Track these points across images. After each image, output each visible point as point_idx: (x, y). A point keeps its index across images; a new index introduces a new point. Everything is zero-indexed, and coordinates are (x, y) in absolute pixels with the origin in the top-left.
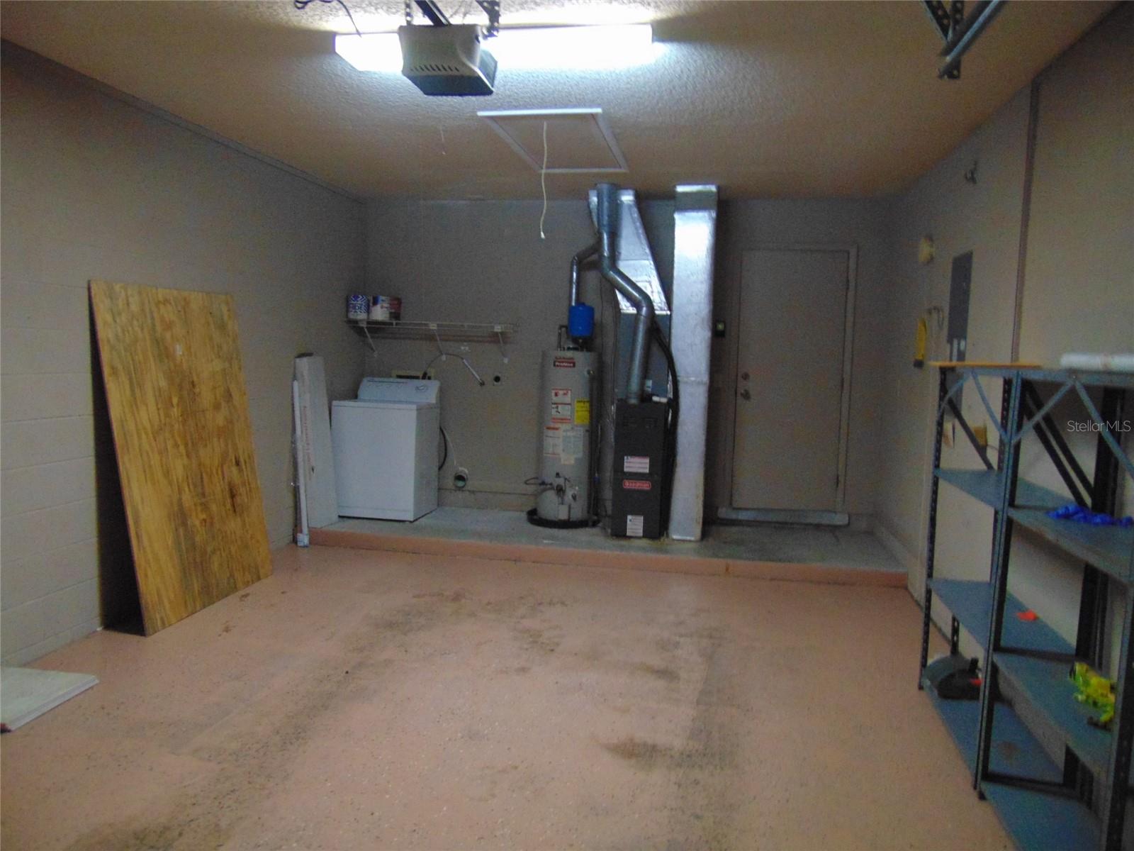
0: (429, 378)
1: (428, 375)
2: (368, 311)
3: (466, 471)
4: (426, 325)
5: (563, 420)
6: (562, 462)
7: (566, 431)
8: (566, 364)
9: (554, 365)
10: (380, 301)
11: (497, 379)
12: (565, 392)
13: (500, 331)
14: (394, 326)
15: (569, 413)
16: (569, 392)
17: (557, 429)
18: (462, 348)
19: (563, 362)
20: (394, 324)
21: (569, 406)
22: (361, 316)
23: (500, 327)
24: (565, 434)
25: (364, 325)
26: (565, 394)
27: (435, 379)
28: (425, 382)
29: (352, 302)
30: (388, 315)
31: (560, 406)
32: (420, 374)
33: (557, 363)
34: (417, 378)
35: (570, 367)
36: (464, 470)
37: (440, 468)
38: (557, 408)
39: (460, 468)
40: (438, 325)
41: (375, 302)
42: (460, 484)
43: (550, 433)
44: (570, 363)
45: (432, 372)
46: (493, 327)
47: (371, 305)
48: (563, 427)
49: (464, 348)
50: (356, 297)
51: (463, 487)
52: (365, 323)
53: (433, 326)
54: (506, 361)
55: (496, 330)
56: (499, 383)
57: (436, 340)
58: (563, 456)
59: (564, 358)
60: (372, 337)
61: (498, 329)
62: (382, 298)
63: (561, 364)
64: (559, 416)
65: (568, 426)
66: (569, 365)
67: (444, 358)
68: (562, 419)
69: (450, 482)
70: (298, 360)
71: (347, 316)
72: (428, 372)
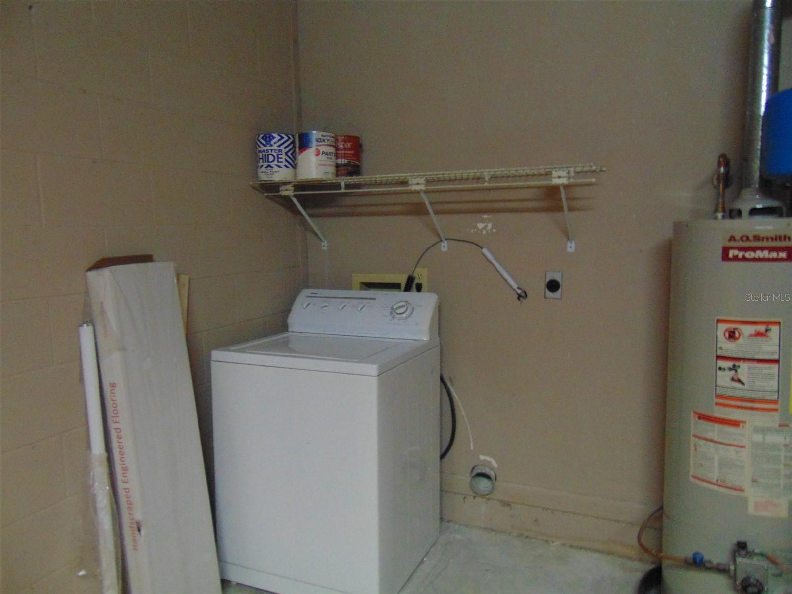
0: (419, 288)
1: (417, 281)
2: (293, 164)
3: (494, 464)
4: (404, 183)
5: (750, 403)
6: (751, 510)
7: (763, 430)
8: (765, 254)
9: (725, 257)
10: (314, 143)
11: (553, 286)
12: (762, 328)
13: (564, 181)
14: (343, 190)
15: (773, 384)
16: (775, 329)
17: (735, 424)
18: (480, 226)
19: (754, 249)
20: (342, 185)
21: (775, 367)
22: (280, 174)
23: (563, 173)
24: (758, 438)
25: (288, 191)
26: (759, 334)
27: (430, 290)
28: (413, 295)
29: (263, 148)
30: (332, 170)
31: (744, 367)
32: (403, 280)
33: (731, 254)
34: (395, 286)
35: (782, 260)
36: (490, 462)
37: (443, 456)
38: (734, 368)
39: (482, 457)
40: (428, 182)
41: (304, 143)
42: (483, 484)
43: (714, 431)
44: (777, 249)
45: (422, 275)
46: (548, 174)
47: (297, 150)
48: (753, 419)
49: (484, 225)
50: (268, 138)
51: (491, 492)
52: (290, 187)
53: (417, 184)
54: (571, 247)
55: (556, 181)
56: (557, 294)
57: (427, 213)
58: (753, 496)
59: (757, 238)
60: (310, 216)
61: (559, 178)
62: (315, 134)
63: (748, 255)
64: (738, 390)
65: (770, 420)
66: (774, 255)
67: (444, 246)
68: (752, 401)
69: (462, 480)
70: (92, 275)
71: (256, 176)
72: (415, 275)
